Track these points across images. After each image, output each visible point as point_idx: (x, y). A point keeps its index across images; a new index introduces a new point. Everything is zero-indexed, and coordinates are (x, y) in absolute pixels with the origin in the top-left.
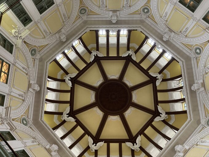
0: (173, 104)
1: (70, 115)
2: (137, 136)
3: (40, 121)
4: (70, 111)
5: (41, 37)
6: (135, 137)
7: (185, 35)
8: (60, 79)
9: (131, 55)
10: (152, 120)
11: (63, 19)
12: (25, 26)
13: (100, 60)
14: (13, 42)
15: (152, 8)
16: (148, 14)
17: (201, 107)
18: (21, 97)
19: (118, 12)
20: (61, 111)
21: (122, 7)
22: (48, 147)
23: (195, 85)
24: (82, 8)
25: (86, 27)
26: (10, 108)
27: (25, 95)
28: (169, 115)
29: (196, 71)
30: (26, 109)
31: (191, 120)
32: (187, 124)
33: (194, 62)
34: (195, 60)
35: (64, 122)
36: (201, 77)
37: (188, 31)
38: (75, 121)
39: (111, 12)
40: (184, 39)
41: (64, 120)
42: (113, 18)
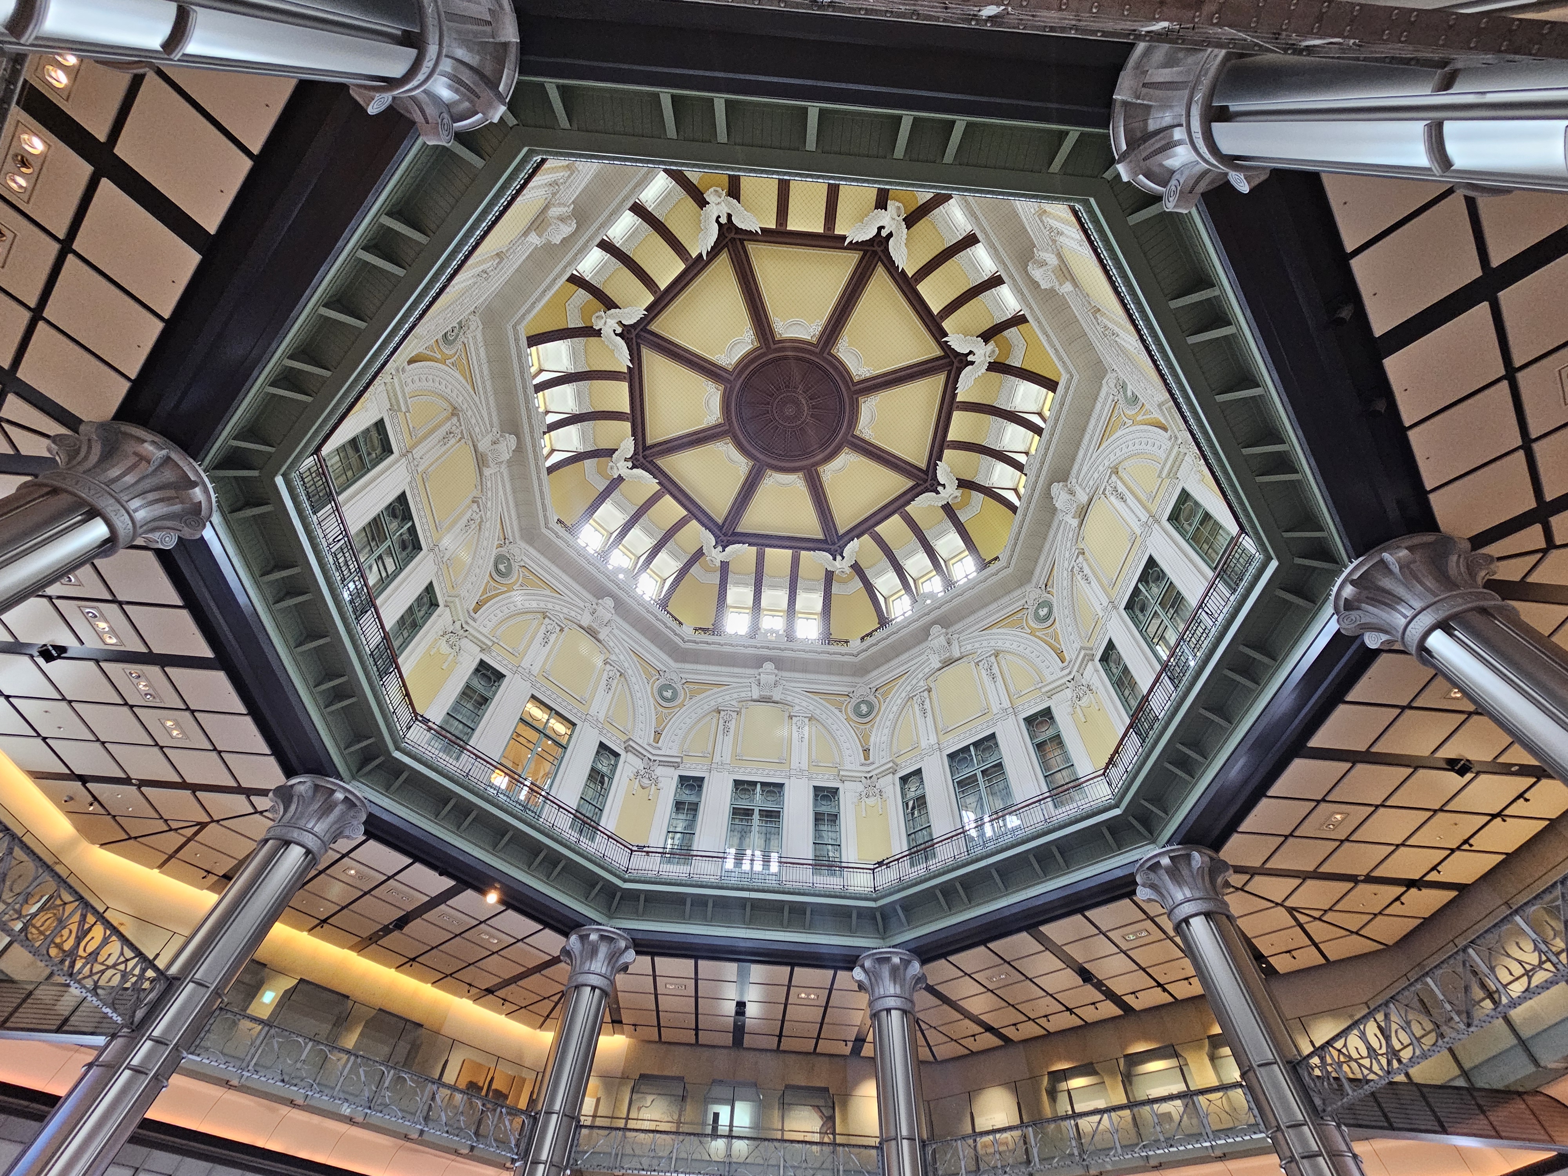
0: (572, 370)
1: (961, 361)
2: (714, 252)
3: (1074, 372)
5: (1008, 656)
6: (722, 249)
7: (547, 619)
8: (973, 492)
10: (654, 311)
11: (927, 701)
12: (1049, 708)
13: (825, 541)
14: (1097, 671)
15: (652, 700)
16: (662, 681)
17: (481, 372)
18: (1121, 488)
19: (755, 697)
20: (996, 376)
21: (743, 711)
22: (1067, 288)
23: (506, 456)
24: (864, 720)
25: (860, 657)
26: (1164, 475)
27: (1105, 489)
28: (589, 325)
29: (504, 507)
30: (1111, 439)
31: (514, 327)
32: (528, 311)
33: (513, 527)
34: (510, 534)
35: (987, 336)
36: (489, 483)
37: (540, 635)
38: (946, 335)
39: (775, 698)
40: (550, 606)
41: (986, 341)
42: (772, 678)
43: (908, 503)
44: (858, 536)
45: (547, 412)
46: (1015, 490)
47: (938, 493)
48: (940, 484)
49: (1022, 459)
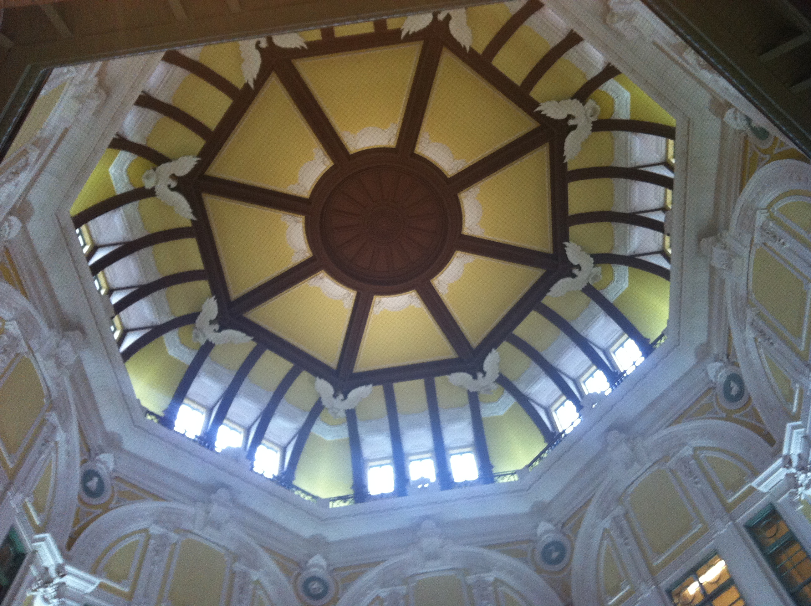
0: (130, 238)
1: (563, 128)
2: (261, 80)
4: (564, 141)
6: (269, 73)
8: (614, 267)
9: (335, 396)
10: (207, 156)
13: (459, 360)
16: (305, 575)
20: (604, 135)
24: (558, 567)
28: (139, 187)
33: (96, 435)
34: (94, 444)
35: (583, 96)
43: (543, 295)
44: (496, 346)
45: (110, 292)
46: (663, 253)
47: (574, 276)
48: (573, 266)
49: (660, 217)
